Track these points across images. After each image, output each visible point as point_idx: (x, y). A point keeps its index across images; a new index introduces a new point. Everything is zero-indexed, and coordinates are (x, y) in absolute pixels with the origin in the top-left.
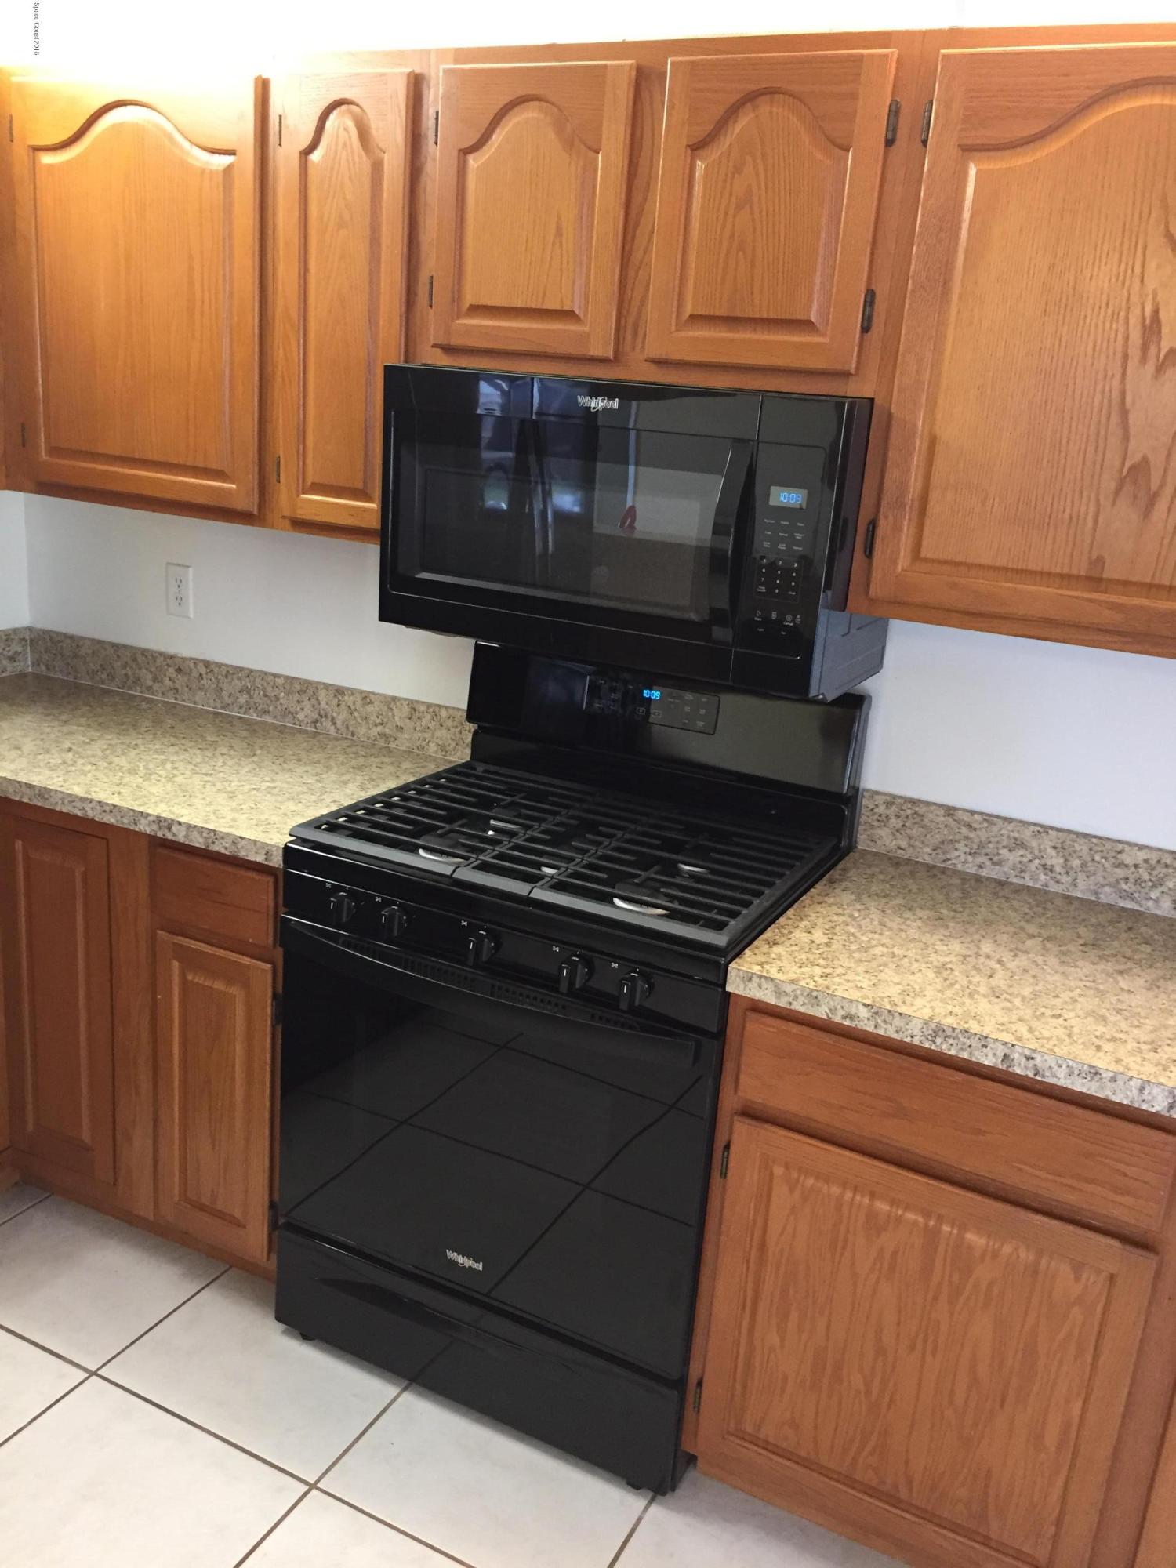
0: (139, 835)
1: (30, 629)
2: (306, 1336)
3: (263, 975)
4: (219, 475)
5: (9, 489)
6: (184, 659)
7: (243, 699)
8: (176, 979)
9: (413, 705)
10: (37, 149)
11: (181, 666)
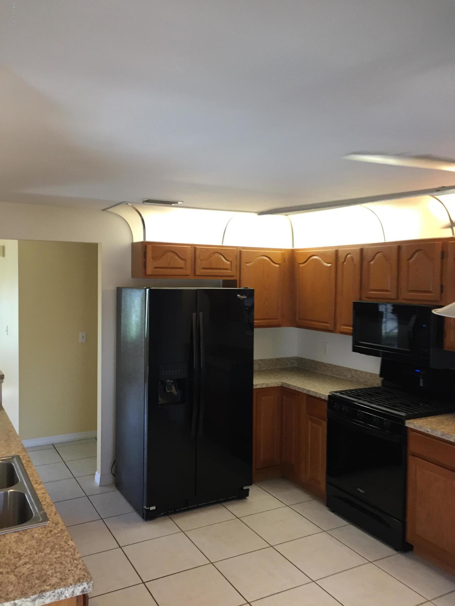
0: (304, 393)
1: (297, 357)
2: (333, 511)
3: (325, 423)
4: (327, 323)
5: (292, 327)
6: (325, 363)
7: (337, 372)
8: (310, 425)
9: (371, 374)
10: (300, 264)
11: (325, 365)
